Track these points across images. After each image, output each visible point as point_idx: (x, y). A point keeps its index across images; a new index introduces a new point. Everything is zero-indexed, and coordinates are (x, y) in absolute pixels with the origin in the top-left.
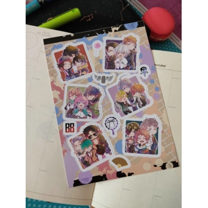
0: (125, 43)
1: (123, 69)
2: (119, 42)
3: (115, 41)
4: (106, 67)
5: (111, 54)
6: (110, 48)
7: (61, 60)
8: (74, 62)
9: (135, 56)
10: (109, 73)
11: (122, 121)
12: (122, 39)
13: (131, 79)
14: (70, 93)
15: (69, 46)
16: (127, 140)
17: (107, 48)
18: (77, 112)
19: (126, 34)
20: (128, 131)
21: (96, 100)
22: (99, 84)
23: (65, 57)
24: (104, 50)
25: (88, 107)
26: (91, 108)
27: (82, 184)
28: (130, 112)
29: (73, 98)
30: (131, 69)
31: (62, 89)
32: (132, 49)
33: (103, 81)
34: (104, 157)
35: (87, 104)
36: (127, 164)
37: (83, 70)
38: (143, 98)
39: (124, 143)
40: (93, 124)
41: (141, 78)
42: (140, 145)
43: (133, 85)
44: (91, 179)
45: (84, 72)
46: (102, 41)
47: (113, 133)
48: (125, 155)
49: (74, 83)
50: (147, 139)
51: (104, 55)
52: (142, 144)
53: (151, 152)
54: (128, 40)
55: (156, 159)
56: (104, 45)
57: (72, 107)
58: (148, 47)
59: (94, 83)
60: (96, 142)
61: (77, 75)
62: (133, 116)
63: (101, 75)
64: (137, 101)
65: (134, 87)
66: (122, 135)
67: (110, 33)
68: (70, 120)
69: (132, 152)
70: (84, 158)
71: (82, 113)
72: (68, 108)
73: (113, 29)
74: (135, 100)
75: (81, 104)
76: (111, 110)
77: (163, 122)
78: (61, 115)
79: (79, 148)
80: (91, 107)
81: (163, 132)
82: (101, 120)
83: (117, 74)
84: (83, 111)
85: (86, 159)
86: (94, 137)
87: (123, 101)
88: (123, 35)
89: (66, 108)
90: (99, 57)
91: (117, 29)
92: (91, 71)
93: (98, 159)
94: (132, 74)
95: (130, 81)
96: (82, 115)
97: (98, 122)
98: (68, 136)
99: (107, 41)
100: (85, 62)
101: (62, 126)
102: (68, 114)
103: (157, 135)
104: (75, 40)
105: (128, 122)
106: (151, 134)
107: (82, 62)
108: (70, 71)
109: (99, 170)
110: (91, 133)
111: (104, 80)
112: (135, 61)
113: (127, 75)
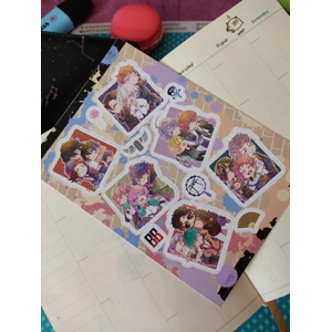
0: (123, 82)
1: (149, 112)
2: (115, 87)
3: (109, 90)
4: (126, 129)
5: (118, 109)
6: (111, 103)
7: (68, 170)
8: (85, 159)
9: (148, 85)
10: (138, 132)
11: (205, 172)
12: (115, 80)
13: (168, 115)
14: (116, 199)
15: (63, 146)
16: (232, 188)
17: (107, 107)
18: (145, 212)
19: (113, 71)
20: (223, 177)
21: (153, 177)
22: (139, 156)
23: (70, 163)
24: (107, 112)
25: (151, 193)
26: (156, 192)
27: (231, 289)
28: (204, 153)
29: (124, 200)
30: (158, 104)
31: (102, 202)
32: (136, 81)
33: (140, 148)
34: (225, 233)
35: (147, 191)
36: (258, 215)
37: (105, 158)
38: (202, 124)
39: (232, 194)
40: (176, 207)
41: (179, 103)
42: (251, 179)
43: (177, 119)
44: (236, 272)
45: (109, 159)
46: (95, 104)
47: (209, 195)
48: (247, 207)
49: (108, 182)
50: (253, 164)
51: (112, 118)
52: (252, 175)
53: (272, 174)
54: (122, 76)
55: (284, 176)
56: (100, 107)
57: (133, 211)
58: (152, 62)
59: (131, 159)
60: (200, 224)
61: (103, 170)
62: (212, 154)
63: (131, 143)
64: (199, 133)
65: (181, 121)
66: (221, 188)
67: (94, 87)
68: (146, 229)
69: (251, 195)
70: (203, 256)
71: (151, 207)
72: (130, 217)
73: (94, 79)
74: (196, 134)
75: (140, 198)
76: (180, 171)
77: (250, 128)
78: (129, 232)
79: (187, 250)
80: (154, 191)
81: (261, 139)
82: (181, 194)
83: (148, 125)
84: (149, 204)
85: (208, 255)
86: (191, 222)
87: (183, 148)
88: (112, 76)
89: (127, 220)
90: (109, 125)
91: (98, 74)
92: (115, 150)
93: (221, 242)
94: (163, 109)
95: (170, 119)
96: (153, 209)
97: (180, 199)
98: (161, 249)
99: (101, 99)
100: (97, 146)
101: (143, 245)
102: (136, 224)
103: (258, 149)
104: (63, 133)
105: (212, 167)
106: (251, 155)
107: (94, 149)
108: (91, 173)
109: (234, 252)
110: (183, 220)
111: (138, 145)
112: (153, 91)
113: (160, 115)
